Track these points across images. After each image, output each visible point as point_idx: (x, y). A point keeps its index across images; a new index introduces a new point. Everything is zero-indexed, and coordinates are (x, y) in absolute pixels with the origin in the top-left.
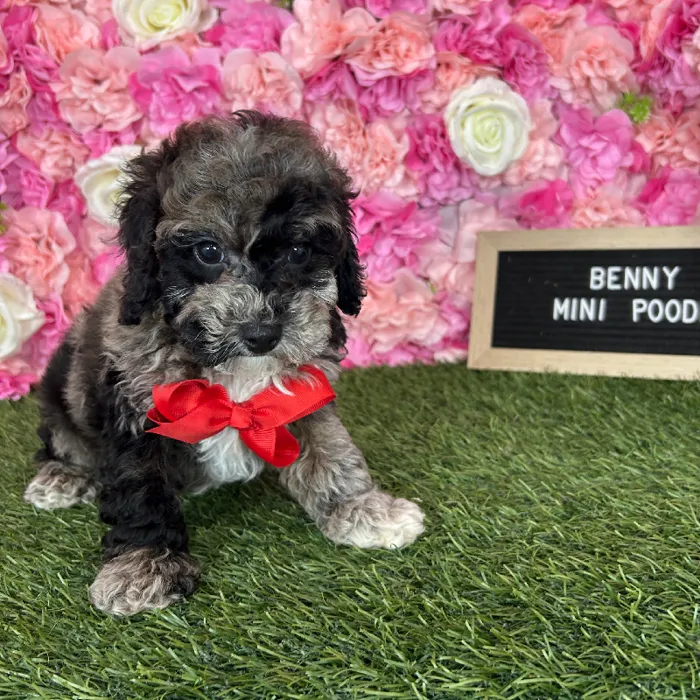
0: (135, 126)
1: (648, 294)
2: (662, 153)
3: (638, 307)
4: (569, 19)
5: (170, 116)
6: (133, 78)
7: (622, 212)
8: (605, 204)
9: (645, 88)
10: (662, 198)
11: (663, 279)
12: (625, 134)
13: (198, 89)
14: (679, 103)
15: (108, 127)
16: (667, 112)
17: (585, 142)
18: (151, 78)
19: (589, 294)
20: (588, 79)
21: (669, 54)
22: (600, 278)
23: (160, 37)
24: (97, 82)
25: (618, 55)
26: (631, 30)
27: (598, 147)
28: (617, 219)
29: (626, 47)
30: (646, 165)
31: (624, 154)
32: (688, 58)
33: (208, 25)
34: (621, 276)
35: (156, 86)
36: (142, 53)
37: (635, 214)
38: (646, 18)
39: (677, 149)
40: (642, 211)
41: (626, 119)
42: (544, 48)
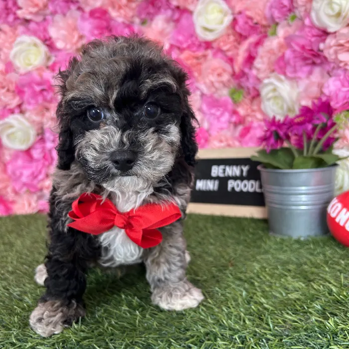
0: (19, 106)
1: (235, 178)
2: (248, 115)
3: (231, 184)
4: (205, 56)
5: (33, 101)
6: (17, 87)
7: (231, 142)
8: (223, 138)
9: (240, 86)
10: (249, 136)
11: (242, 171)
12: (230, 107)
13: (43, 90)
14: (256, 93)
15: (8, 107)
16: (249, 97)
17: (213, 111)
18: (24, 86)
19: (211, 178)
20: (212, 83)
21: (246, 70)
22: (216, 171)
23: (30, 68)
24: (3, 88)
25: (224, 70)
26: (231, 60)
27: (218, 113)
28: (229, 146)
29: (228, 67)
30: (241, 121)
31: (231, 116)
32: (254, 72)
33: (50, 63)
34: (224, 170)
35: (26, 89)
36: (21, 75)
37: (237, 143)
38: (237, 54)
39: (253, 114)
40: (240, 142)
41: (230, 101)
42: (193, 69)
